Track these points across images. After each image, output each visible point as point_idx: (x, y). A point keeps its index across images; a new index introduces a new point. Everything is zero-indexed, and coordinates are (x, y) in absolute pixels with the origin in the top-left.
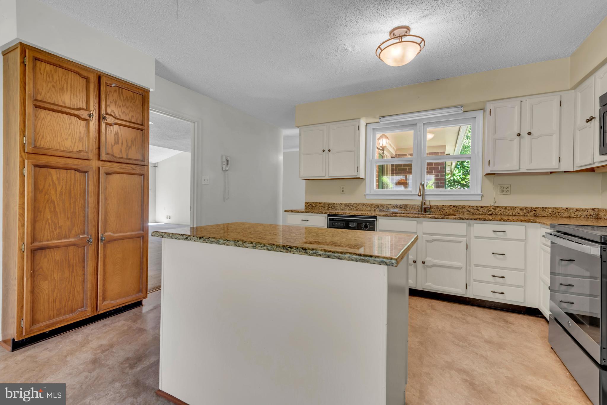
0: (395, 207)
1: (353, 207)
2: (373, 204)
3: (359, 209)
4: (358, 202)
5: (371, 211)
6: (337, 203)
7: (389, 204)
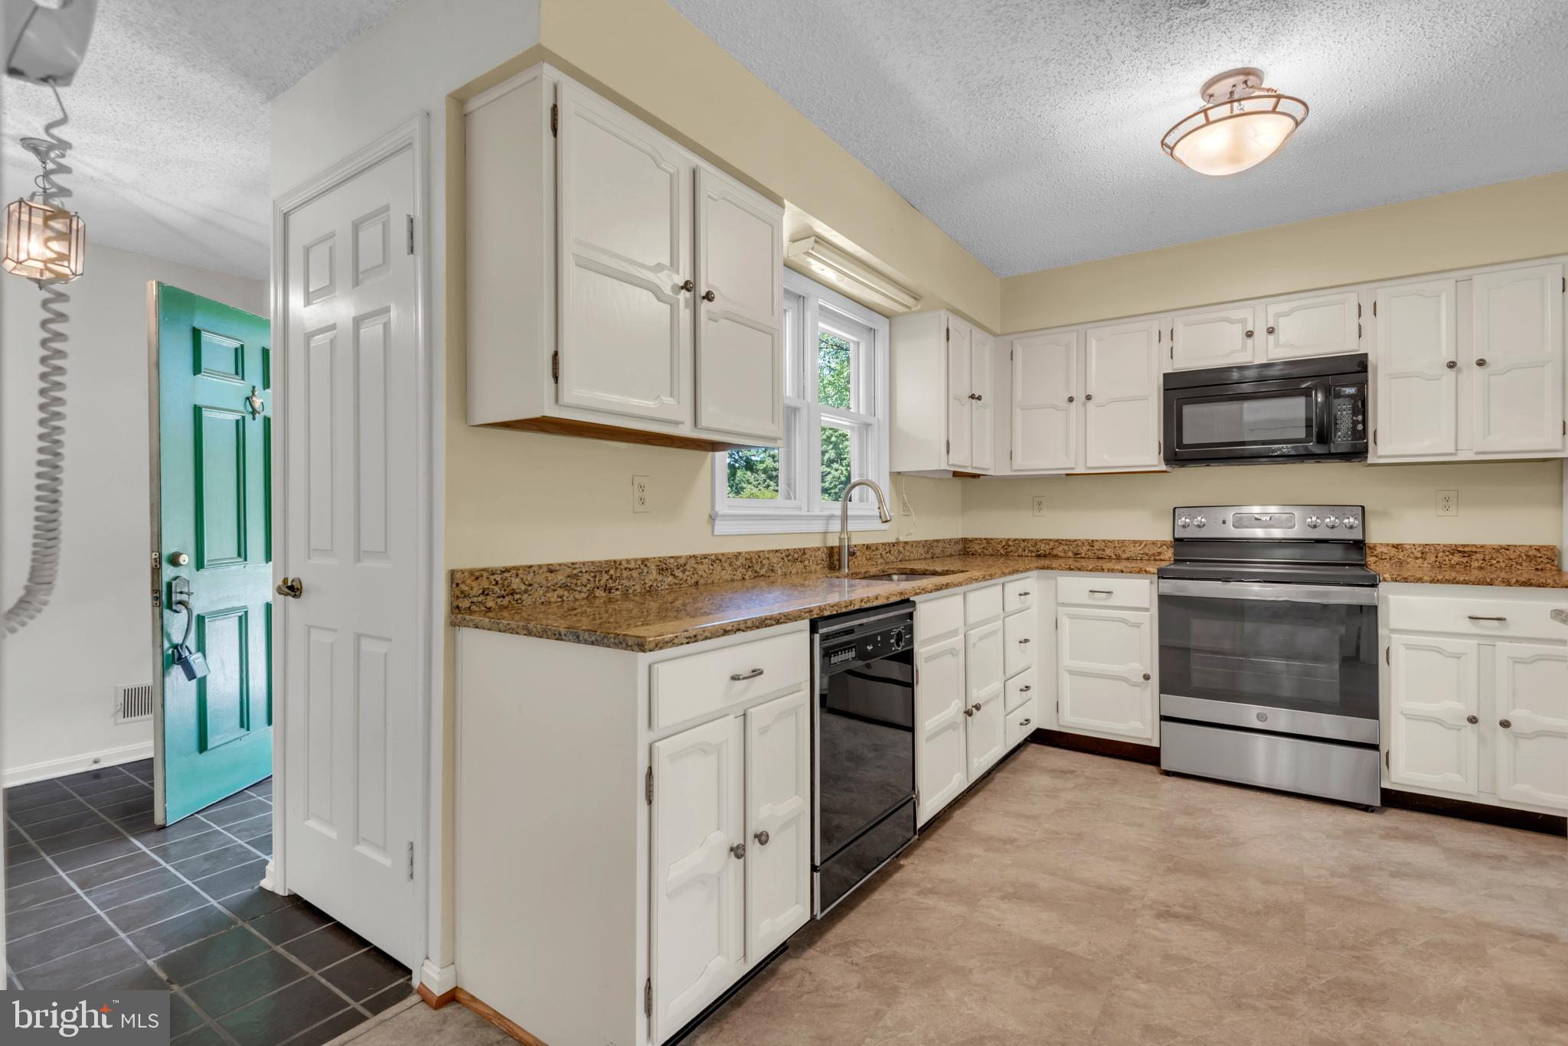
1: (687, 573)
2: (740, 553)
6: (628, 561)
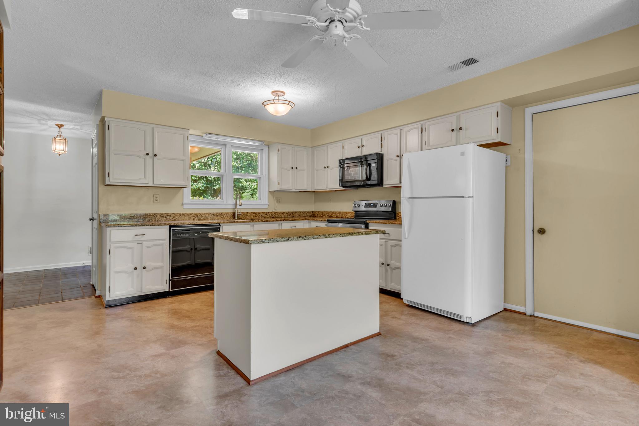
0: (213, 215)
2: (192, 213)
3: (177, 219)
4: (175, 212)
5: (190, 220)
6: (150, 214)
7: (207, 213)
